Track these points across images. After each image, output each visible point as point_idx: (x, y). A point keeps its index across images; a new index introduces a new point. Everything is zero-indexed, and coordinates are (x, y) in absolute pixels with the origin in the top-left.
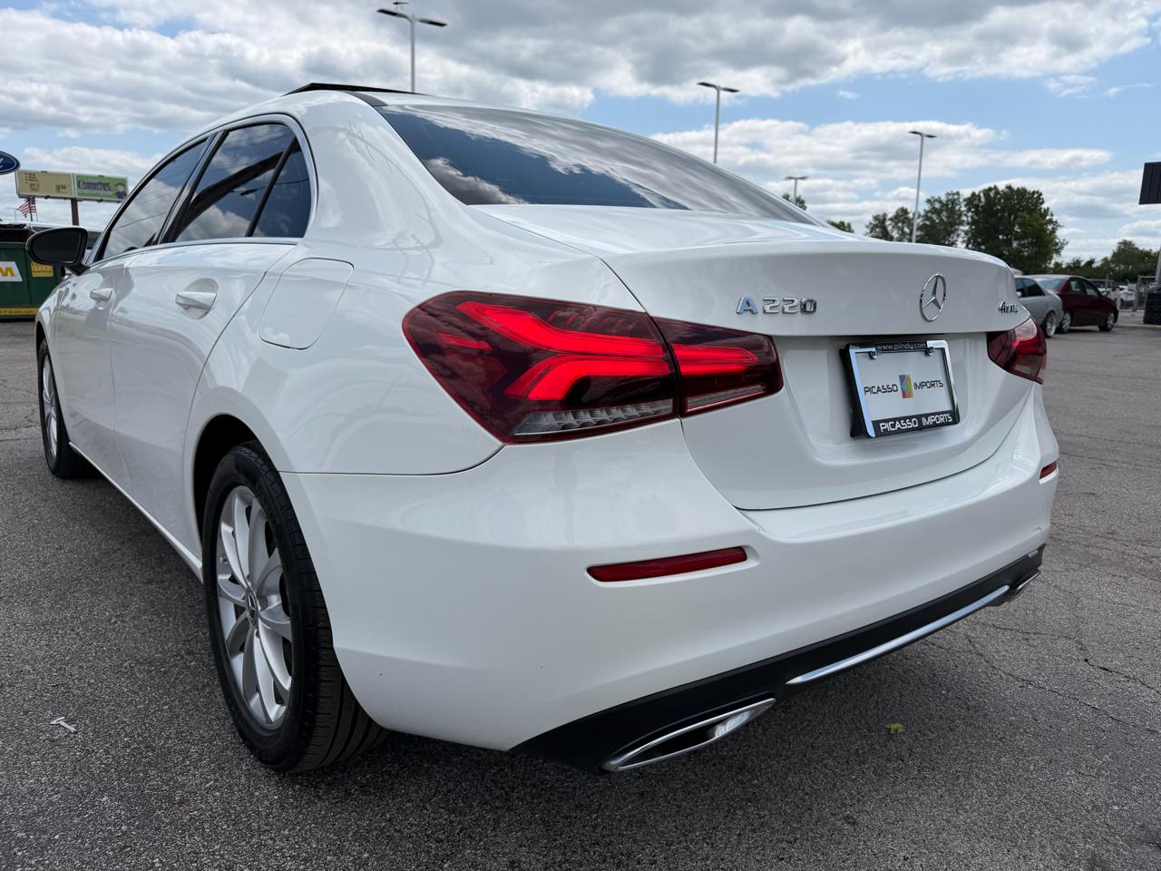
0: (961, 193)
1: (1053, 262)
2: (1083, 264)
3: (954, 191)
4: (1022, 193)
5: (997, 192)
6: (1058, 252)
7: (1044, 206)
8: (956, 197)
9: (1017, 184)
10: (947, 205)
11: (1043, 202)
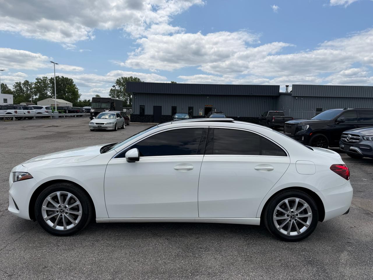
0: (47, 77)
2: (87, 101)
8: (46, 78)
10: (43, 81)
11: (73, 82)
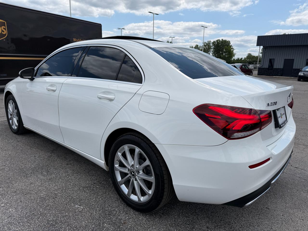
0: (211, 41)
1: (233, 58)
2: (240, 59)
3: (209, 41)
4: (225, 41)
5: (220, 41)
6: (234, 56)
7: (231, 44)
8: (210, 42)
9: (224, 39)
10: (208, 44)
11: (230, 44)
